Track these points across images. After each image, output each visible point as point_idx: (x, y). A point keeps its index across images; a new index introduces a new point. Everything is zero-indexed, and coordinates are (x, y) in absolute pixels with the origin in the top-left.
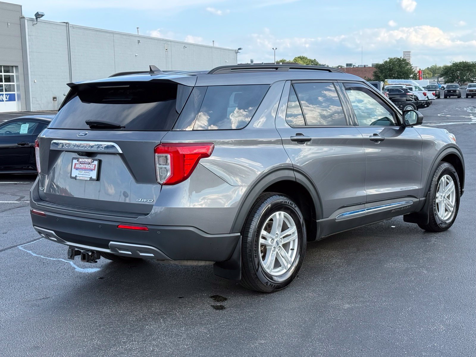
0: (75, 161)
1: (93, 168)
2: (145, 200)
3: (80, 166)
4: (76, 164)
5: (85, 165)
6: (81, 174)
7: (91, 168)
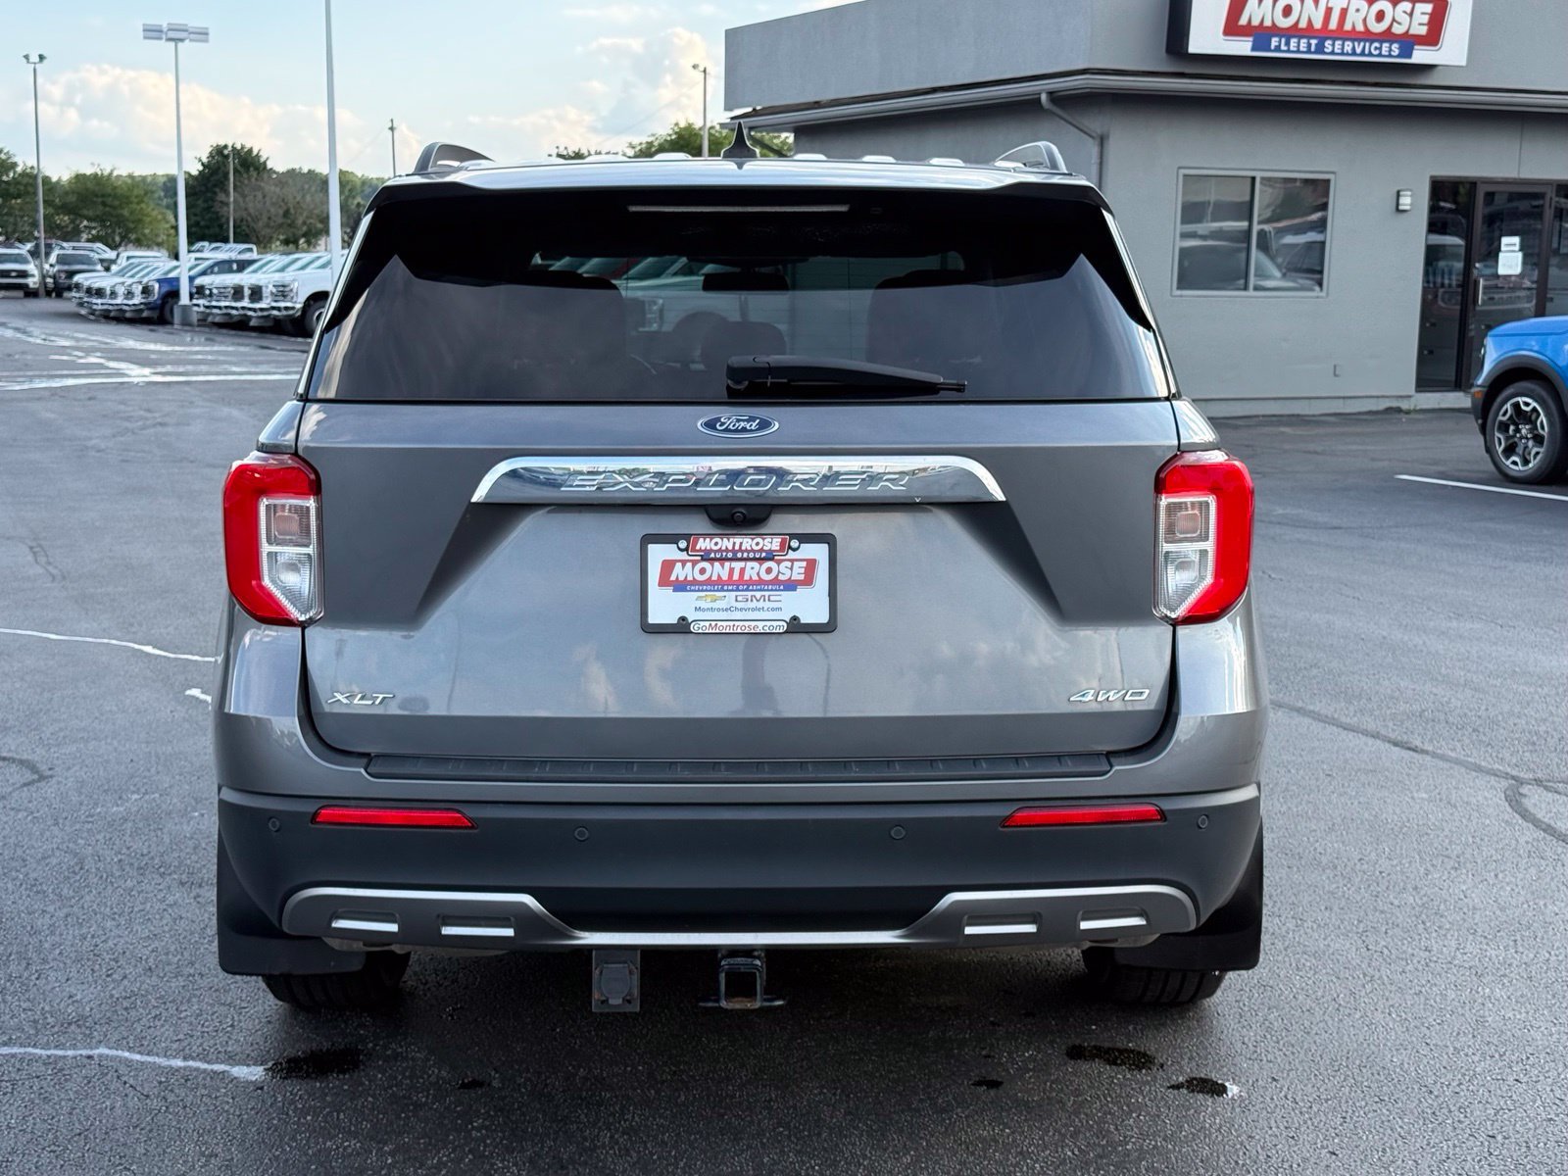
0: (658, 553)
1: (802, 577)
2: (1111, 693)
3: (703, 571)
4: (669, 564)
5: (737, 565)
7: (783, 577)
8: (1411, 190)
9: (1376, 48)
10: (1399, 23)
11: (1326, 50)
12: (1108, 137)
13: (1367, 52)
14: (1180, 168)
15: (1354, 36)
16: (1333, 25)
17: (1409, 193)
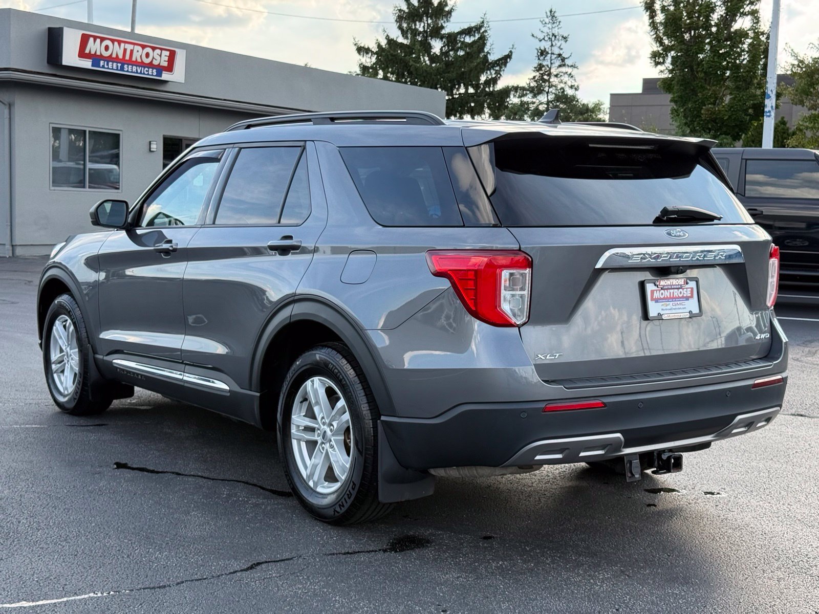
1: (690, 295)
3: (662, 294)
4: (652, 292)
5: (672, 291)
6: (666, 309)
7: (685, 295)
8: (156, 141)
9: (146, 71)
10: (156, 60)
11: (125, 70)
12: (14, 104)
13: (143, 72)
14: (50, 123)
15: (136, 64)
16: (127, 57)
17: (155, 143)
